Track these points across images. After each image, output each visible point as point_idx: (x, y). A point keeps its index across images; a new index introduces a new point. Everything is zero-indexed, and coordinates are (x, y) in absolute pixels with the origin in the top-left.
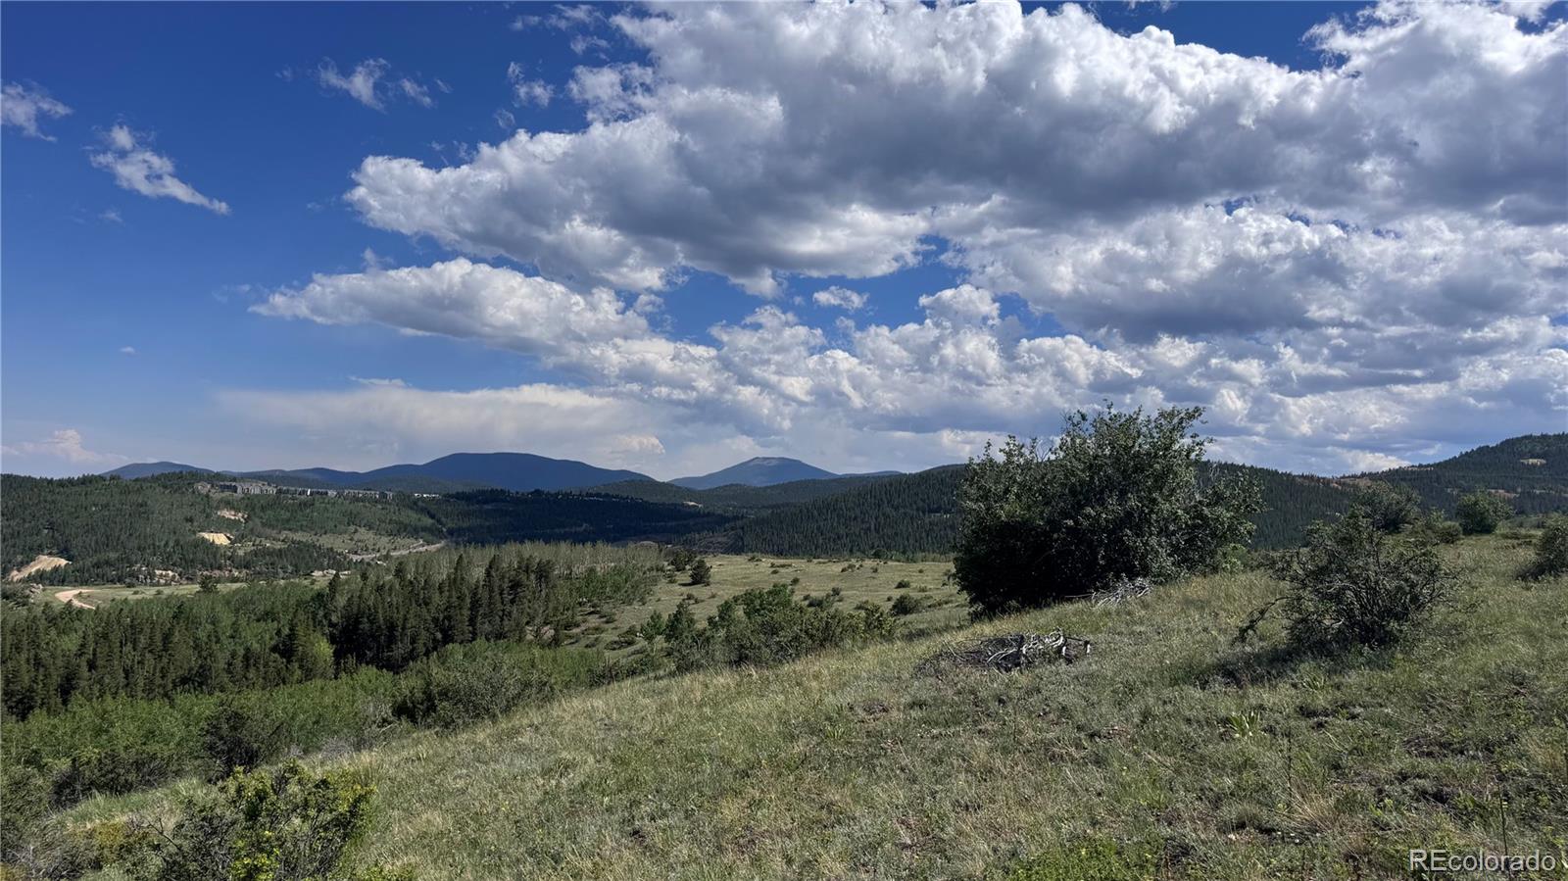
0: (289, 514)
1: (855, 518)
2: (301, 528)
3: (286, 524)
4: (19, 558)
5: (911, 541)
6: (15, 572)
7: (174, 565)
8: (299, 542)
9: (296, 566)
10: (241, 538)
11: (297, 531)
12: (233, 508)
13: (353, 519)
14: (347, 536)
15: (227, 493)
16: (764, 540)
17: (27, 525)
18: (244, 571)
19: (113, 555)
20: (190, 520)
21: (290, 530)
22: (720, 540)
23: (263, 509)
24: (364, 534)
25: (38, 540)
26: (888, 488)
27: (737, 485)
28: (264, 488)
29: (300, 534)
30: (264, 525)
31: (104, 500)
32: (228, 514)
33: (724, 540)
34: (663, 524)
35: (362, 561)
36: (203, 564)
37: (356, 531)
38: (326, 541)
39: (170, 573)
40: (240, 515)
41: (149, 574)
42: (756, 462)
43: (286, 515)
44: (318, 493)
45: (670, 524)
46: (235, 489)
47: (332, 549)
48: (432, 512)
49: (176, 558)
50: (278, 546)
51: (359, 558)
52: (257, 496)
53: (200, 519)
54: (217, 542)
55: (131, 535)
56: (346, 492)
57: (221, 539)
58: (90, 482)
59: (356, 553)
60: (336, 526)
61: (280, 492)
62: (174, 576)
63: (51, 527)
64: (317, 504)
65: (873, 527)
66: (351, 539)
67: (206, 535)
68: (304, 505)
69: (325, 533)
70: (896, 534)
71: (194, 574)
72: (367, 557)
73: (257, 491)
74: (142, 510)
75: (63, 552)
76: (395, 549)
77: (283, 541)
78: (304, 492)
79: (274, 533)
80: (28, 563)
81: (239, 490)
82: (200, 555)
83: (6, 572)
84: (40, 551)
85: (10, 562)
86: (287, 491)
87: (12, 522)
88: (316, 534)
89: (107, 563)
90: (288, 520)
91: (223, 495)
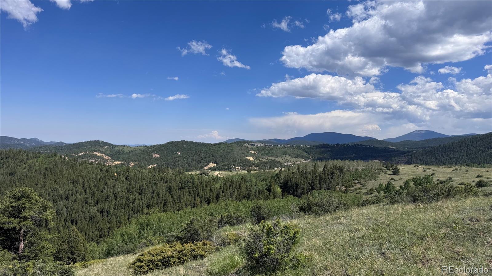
0: (268, 152)
1: (457, 152)
2: (271, 156)
3: (267, 155)
4: (206, 164)
5: (482, 160)
6: (205, 167)
7: (240, 166)
8: (271, 160)
9: (270, 166)
10: (256, 159)
11: (270, 156)
12: (254, 150)
13: (285, 153)
14: (283, 158)
15: (252, 146)
16: (420, 159)
17: (207, 155)
18: (257, 168)
19: (226, 163)
20: (244, 154)
21: (268, 156)
22: (402, 159)
23: (261, 150)
24: (288, 158)
25: (210, 159)
26: (472, 140)
27: (408, 140)
28: (261, 145)
31: (223, 149)
32: (253, 152)
33: (405, 159)
34: (381, 154)
35: (288, 165)
36: (247, 165)
37: (286, 157)
38: (278, 159)
39: (240, 168)
40: (256, 152)
41: (235, 168)
42: (415, 132)
43: (267, 152)
44: (275, 146)
45: (383, 154)
47: (279, 162)
48: (307, 151)
49: (241, 164)
50: (266, 161)
51: (287, 164)
52: (260, 147)
53: (246, 153)
54: (250, 160)
55: (230, 158)
56: (283, 145)
57: (251, 159)
58: (220, 144)
59: (286, 163)
60: (280, 155)
61: (265, 146)
63: (213, 156)
64: (275, 149)
65: (465, 154)
66: (285, 159)
67: (248, 158)
68: (272, 149)
69: (278, 157)
70: (476, 157)
71: (245, 168)
72: (289, 164)
73: (260, 146)
74: (232, 151)
75: (215, 162)
76: (296, 162)
77: (267, 159)
78: (272, 146)
79: (264, 157)
80: (208, 165)
81: (255, 145)
82: (246, 163)
83: (203, 167)
84: (210, 162)
85: (204, 165)
86: (267, 145)
87: (204, 155)
88: (275, 157)
89: (225, 165)
90: (268, 153)
91: (251, 147)
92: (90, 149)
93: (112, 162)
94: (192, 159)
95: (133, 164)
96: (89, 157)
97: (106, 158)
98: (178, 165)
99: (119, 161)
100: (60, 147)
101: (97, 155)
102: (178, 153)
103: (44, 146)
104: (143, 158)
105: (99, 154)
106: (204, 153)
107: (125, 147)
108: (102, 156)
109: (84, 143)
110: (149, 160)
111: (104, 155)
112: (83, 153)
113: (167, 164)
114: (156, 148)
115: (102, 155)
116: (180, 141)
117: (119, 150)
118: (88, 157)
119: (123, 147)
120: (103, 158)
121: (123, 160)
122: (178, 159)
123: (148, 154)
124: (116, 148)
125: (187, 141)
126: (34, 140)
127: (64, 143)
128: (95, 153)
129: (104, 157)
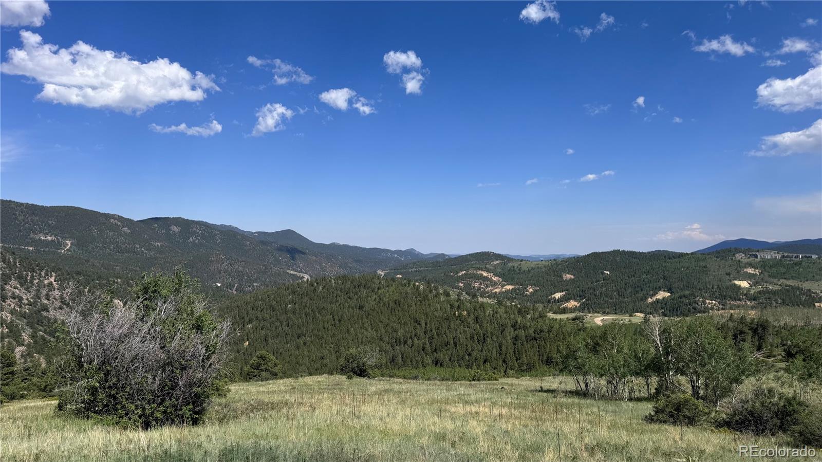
2: (792, 278)
3: (783, 276)
4: (651, 292)
6: (650, 299)
7: (716, 297)
8: (790, 286)
9: (783, 300)
10: (756, 284)
11: (789, 279)
12: (754, 267)
15: (751, 259)
17: (654, 277)
18: (753, 302)
19: (687, 292)
20: (729, 274)
21: (785, 279)
23: (771, 267)
25: (659, 284)
28: (773, 255)
29: (791, 281)
30: (770, 276)
31: (687, 265)
32: (750, 271)
36: (730, 297)
38: (806, 285)
39: (713, 302)
40: (757, 270)
41: (703, 302)
43: (783, 270)
44: (806, 257)
46: (756, 256)
47: (810, 290)
49: (717, 294)
50: (777, 288)
52: (768, 260)
53: (734, 273)
54: (742, 285)
55: (699, 282)
57: (744, 284)
58: (682, 256)
60: (814, 276)
61: (783, 257)
62: (715, 304)
63: (664, 278)
64: (804, 264)
67: (737, 282)
68: (796, 264)
69: (807, 281)
71: (726, 303)
73: (769, 257)
74: (705, 269)
75: (669, 290)
77: (780, 285)
78: (798, 257)
79: (775, 281)
80: (655, 295)
81: (759, 257)
82: (730, 293)
83: (646, 299)
84: (660, 289)
85: (647, 294)
86: (787, 257)
87: (648, 276)
88: (801, 281)
89: (684, 296)
90: (784, 273)
91: (749, 260)
92: (474, 266)
93: (503, 286)
94: (626, 285)
95: (532, 290)
96: (472, 278)
97: (495, 279)
98: (601, 293)
99: (511, 285)
100: (437, 262)
101: (482, 275)
102: (606, 272)
103: (418, 262)
104: (547, 281)
105: (485, 274)
106: (648, 273)
107: (524, 262)
108: (489, 277)
109: (469, 257)
110: (557, 284)
111: (492, 274)
112: (464, 272)
113: (582, 291)
114: (569, 264)
115: (490, 275)
116: (611, 251)
117: (514, 267)
118: (469, 278)
119: (520, 263)
120: (490, 280)
121: (517, 284)
122: (602, 283)
123: (556, 274)
124: (510, 265)
125: (624, 251)
126: (410, 252)
127: (447, 255)
128: (480, 272)
129: (493, 278)
